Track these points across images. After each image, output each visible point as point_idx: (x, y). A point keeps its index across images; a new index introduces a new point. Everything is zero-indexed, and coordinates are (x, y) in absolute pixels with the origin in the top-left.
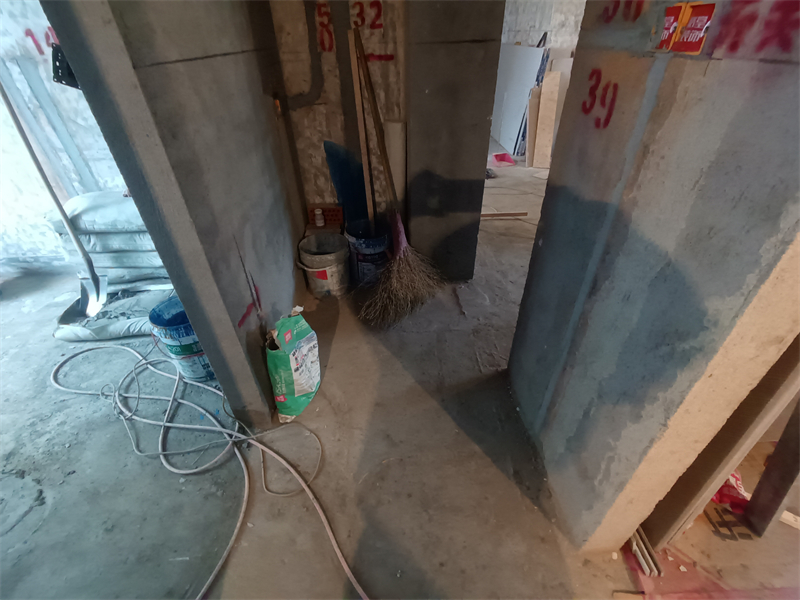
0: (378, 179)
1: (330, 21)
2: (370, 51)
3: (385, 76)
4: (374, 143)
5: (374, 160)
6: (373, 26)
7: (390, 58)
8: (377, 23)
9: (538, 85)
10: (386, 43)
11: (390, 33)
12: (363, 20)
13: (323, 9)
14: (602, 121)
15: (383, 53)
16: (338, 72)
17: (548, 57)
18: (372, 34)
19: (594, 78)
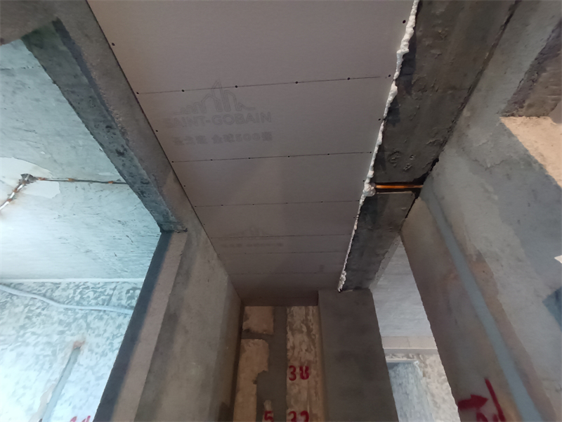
13: (269, 415)
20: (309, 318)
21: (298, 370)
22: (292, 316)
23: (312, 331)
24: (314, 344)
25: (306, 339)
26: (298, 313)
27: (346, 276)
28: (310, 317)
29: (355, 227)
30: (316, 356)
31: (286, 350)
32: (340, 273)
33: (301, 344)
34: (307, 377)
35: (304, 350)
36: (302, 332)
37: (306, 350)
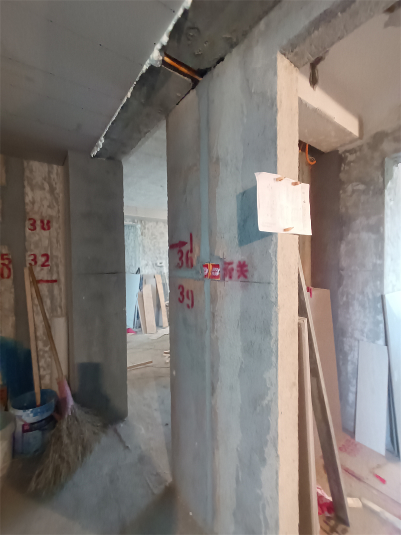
0: (43, 357)
1: (10, 262)
2: (40, 278)
3: (51, 292)
4: (41, 332)
5: (40, 344)
6: (43, 265)
7: (55, 281)
8: (47, 264)
9: (140, 290)
10: (52, 275)
11: (55, 269)
12: (36, 263)
13: (5, 257)
14: (190, 305)
15: (49, 279)
16: (13, 290)
17: (143, 278)
18: (42, 269)
19: (181, 288)
20: (52, 176)
21: (38, 223)
22: (31, 171)
23: (56, 189)
24: (57, 202)
25: (48, 196)
26: (38, 169)
27: (103, 144)
28: (54, 176)
29: (129, 95)
30: (59, 212)
31: (24, 204)
32: (98, 138)
33: (41, 200)
34: (49, 228)
35: (46, 206)
36: (44, 189)
37: (49, 207)
